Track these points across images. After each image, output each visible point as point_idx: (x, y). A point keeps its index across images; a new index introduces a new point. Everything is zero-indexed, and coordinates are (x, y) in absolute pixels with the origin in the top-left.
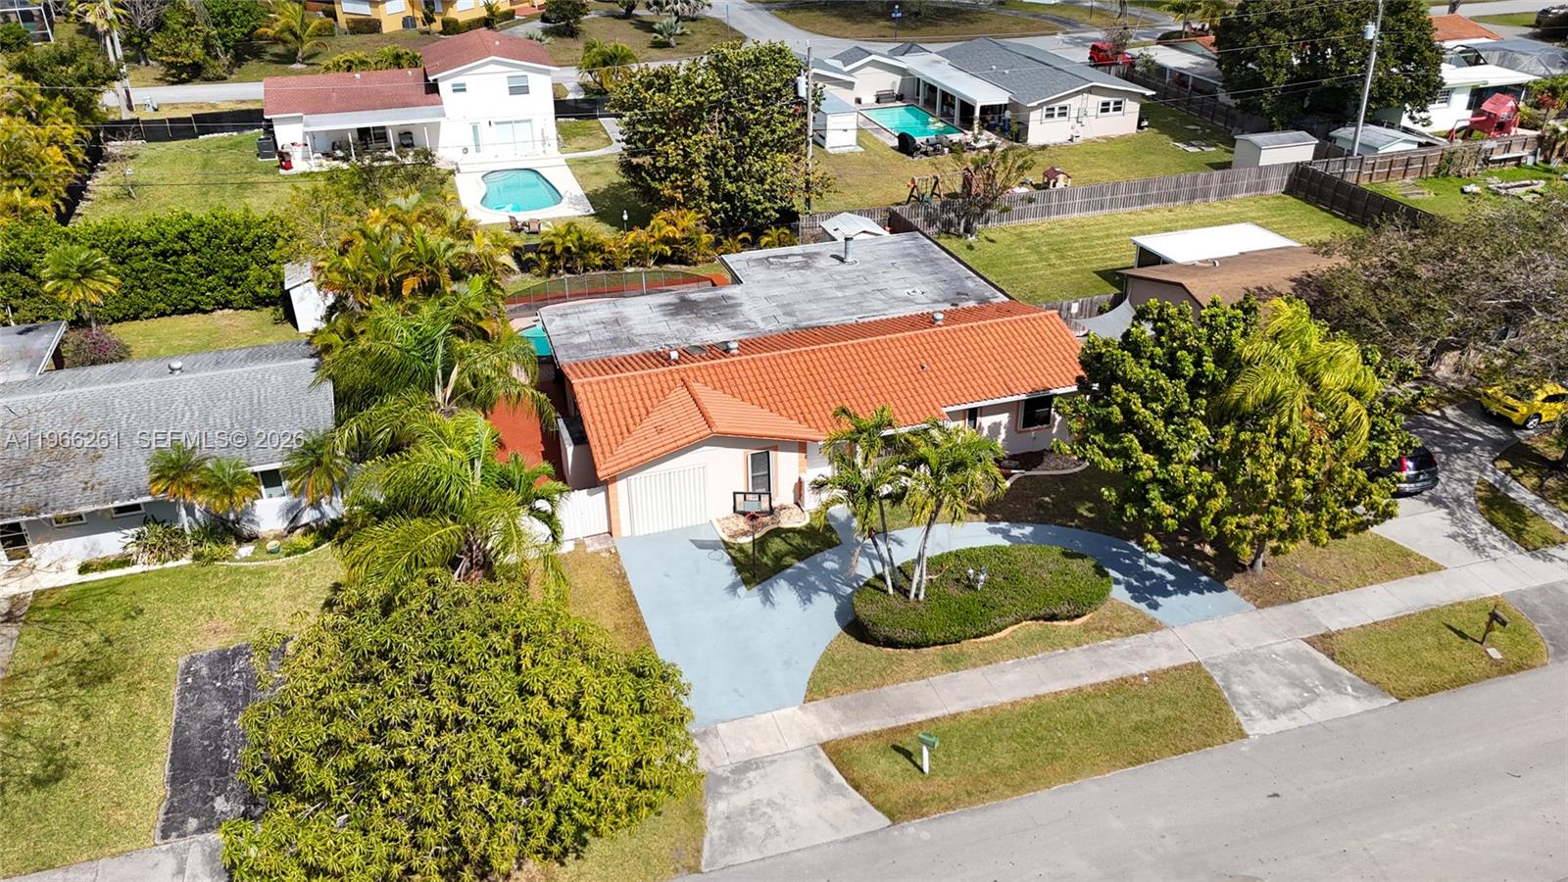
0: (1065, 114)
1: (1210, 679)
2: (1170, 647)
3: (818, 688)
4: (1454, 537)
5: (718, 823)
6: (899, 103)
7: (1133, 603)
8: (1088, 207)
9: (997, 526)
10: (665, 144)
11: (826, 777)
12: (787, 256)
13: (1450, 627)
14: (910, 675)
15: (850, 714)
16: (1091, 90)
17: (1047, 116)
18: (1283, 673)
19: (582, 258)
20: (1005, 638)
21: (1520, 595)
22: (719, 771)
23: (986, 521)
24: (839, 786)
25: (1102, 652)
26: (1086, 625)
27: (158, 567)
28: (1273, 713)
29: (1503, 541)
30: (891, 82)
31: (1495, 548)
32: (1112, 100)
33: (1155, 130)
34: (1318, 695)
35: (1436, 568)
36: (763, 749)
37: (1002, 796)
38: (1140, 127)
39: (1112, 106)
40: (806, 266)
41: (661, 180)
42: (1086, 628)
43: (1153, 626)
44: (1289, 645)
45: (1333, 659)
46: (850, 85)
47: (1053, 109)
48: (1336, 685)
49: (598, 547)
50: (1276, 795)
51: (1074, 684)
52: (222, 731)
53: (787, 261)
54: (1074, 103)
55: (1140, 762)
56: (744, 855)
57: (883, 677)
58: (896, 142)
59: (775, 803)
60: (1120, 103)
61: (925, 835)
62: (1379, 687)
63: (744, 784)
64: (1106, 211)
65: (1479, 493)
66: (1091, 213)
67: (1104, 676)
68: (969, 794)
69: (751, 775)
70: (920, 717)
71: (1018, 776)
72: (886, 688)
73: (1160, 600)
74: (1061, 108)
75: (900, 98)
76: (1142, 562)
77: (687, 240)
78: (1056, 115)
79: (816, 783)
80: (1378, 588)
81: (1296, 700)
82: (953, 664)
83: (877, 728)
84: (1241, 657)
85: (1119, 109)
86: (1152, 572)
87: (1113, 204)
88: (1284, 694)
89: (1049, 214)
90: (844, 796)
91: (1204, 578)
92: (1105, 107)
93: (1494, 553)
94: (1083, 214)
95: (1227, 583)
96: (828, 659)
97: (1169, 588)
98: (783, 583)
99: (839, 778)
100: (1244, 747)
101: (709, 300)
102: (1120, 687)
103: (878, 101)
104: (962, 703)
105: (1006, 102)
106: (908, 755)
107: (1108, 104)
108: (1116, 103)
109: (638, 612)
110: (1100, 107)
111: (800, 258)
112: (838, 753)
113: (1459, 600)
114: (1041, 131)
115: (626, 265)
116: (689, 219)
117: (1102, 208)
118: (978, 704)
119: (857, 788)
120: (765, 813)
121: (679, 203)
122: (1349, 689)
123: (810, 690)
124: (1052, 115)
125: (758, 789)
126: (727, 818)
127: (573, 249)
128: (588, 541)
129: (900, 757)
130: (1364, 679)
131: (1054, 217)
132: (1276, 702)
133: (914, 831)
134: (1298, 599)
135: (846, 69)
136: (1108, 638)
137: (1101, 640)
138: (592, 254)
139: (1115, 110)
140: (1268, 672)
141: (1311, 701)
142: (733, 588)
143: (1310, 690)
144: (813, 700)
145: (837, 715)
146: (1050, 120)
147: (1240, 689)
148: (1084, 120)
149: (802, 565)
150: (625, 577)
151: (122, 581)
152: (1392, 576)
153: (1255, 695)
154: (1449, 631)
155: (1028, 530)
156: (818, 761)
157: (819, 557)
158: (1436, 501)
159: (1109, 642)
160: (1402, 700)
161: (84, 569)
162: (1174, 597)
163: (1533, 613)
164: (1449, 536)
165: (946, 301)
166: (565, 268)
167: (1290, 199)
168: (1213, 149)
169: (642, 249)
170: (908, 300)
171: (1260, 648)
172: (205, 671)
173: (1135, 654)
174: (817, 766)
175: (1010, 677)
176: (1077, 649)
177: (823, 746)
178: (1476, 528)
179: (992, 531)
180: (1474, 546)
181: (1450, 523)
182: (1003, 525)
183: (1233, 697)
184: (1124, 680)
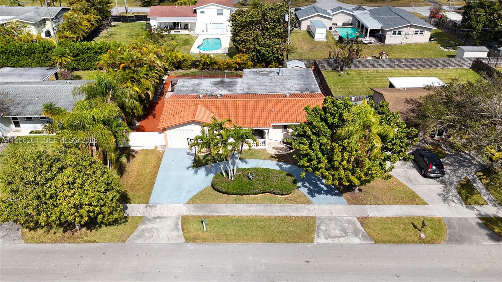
0: (400, 34)
1: (315, 222)
2: (309, 210)
3: (192, 201)
4: (440, 195)
5: (139, 231)
6: (350, 26)
7: (307, 195)
8: (388, 66)
9: (279, 163)
10: (241, 33)
11: (177, 225)
12: (263, 71)
13: (413, 224)
14: (222, 202)
15: (196, 209)
16: (411, 26)
17: (393, 34)
18: (341, 226)
19: (211, 66)
20: (258, 197)
21: (449, 219)
22: (149, 217)
23: (277, 161)
24: (179, 229)
25: (286, 207)
26: (286, 198)
27: (48, 135)
28: (328, 237)
29: (459, 200)
30: (348, 19)
31: (453, 201)
32: (419, 30)
33: (436, 42)
34: (348, 235)
35: (424, 203)
36: (165, 214)
37: (223, 242)
38: (430, 40)
39: (419, 32)
40: (267, 75)
41: (239, 44)
42: (286, 199)
43: (309, 202)
44: (351, 218)
45: (362, 225)
46: (331, 19)
47: (396, 32)
48: (356, 233)
49: (160, 149)
50: (308, 262)
51: (270, 214)
53: (262, 73)
54: (404, 30)
55: (272, 242)
56: (139, 241)
57: (214, 201)
58: (337, 39)
59: (158, 229)
60: (423, 31)
61: (192, 248)
62: (371, 237)
63: (153, 222)
64: (396, 68)
65: (462, 182)
66: (390, 68)
67: (281, 214)
68: (213, 239)
69: (158, 220)
70: (216, 214)
71: (231, 237)
72: (212, 204)
73: (316, 195)
74: (399, 32)
75: (351, 24)
76: (319, 183)
77: (243, 64)
78: (397, 34)
79: (173, 226)
80: (397, 206)
81: (339, 235)
82: (236, 201)
83: (201, 215)
84: (330, 218)
85: (422, 34)
86: (320, 186)
87: (399, 66)
88: (337, 232)
89: (374, 67)
90: (178, 231)
91: (337, 191)
92: (416, 33)
93: (451, 203)
94: (387, 69)
95: (343, 194)
96: (201, 193)
97: (323, 192)
98: (204, 169)
99: (180, 227)
100: (310, 245)
101: (230, 82)
102: (283, 219)
103: (343, 25)
104: (232, 213)
105: (380, 28)
107: (418, 31)
108: (421, 31)
109: (158, 169)
110: (414, 32)
111: (267, 72)
112: (185, 219)
113: (424, 216)
114: (390, 39)
115: (225, 69)
116: (245, 57)
117: (394, 67)
118: (237, 214)
119: (183, 230)
120: (153, 231)
121: (243, 52)
122: (360, 236)
123: (190, 200)
124: (395, 34)
125: (157, 224)
126: (142, 230)
127: (209, 63)
128: (158, 147)
130: (368, 234)
131: (376, 69)
132: (331, 234)
133: (191, 246)
134: (365, 204)
135: (332, 14)
136: (291, 203)
137: (288, 203)
138: (214, 65)
139: (420, 34)
140: (336, 224)
141: (344, 236)
142: (188, 168)
143: (346, 233)
144: (189, 203)
145: (192, 209)
146: (395, 35)
147: (323, 228)
148: (408, 36)
149: (212, 164)
150: (162, 159)
151: (38, 137)
152: (406, 203)
153: (326, 230)
155: (289, 166)
156: (178, 220)
158: (443, 182)
159: (290, 205)
160: (376, 243)
161: (31, 132)
162: (321, 195)
163: (450, 226)
164: (438, 194)
165: (300, 91)
166: (207, 68)
167: (471, 71)
168: (454, 50)
169: (230, 65)
170: (289, 89)
171: (339, 217)
173: (297, 210)
174: (177, 222)
175: (252, 208)
176: (278, 205)
177: (182, 216)
178: (451, 194)
179: (277, 164)
180: (445, 199)
181: (442, 190)
182: (281, 163)
183: (318, 229)
184: (286, 217)
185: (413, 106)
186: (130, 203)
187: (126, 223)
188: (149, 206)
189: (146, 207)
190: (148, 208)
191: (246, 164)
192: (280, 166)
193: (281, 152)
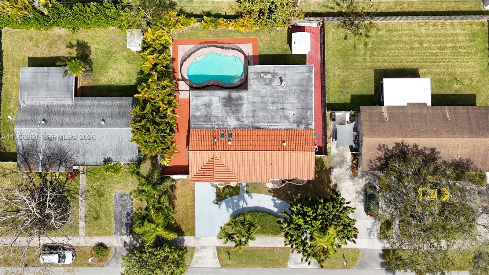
1: (290, 253)
5: (195, 258)
12: (267, 73)
13: (343, 254)
21: (365, 250)
22: (198, 247)
23: (273, 196)
24: (216, 257)
28: (295, 264)
29: (377, 234)
31: (374, 235)
36: (207, 245)
37: (240, 267)
40: (270, 82)
51: (265, 246)
52: (122, 214)
53: (266, 77)
55: (265, 267)
56: (197, 266)
59: (205, 257)
61: (225, 271)
63: (201, 252)
67: (272, 246)
68: (235, 266)
69: (203, 250)
71: (245, 264)
79: (213, 255)
90: (216, 259)
93: (372, 237)
98: (224, 203)
99: (216, 255)
100: (285, 269)
102: (273, 250)
106: (229, 254)
109: (195, 202)
111: (270, 77)
112: (219, 249)
119: (218, 258)
123: (219, 234)
126: (197, 258)
129: (228, 254)
133: (224, 270)
141: (304, 263)
147: (294, 256)
149: (229, 198)
153: (295, 258)
154: (342, 256)
155: (280, 201)
157: (234, 197)
159: (278, 237)
160: (319, 268)
163: (363, 256)
164: (368, 229)
165: (297, 122)
172: (118, 199)
173: (281, 242)
174: (214, 251)
176: (271, 238)
177: (217, 247)
178: (375, 228)
179: (272, 200)
180: (370, 233)
181: (371, 224)
182: (275, 198)
183: (291, 258)
184: (275, 248)
185: (381, 154)
186: (185, 236)
187: (187, 253)
188: (197, 238)
189: (195, 239)
190: (196, 240)
191: (251, 198)
192: (274, 201)
193: (276, 186)
